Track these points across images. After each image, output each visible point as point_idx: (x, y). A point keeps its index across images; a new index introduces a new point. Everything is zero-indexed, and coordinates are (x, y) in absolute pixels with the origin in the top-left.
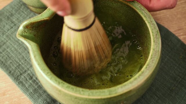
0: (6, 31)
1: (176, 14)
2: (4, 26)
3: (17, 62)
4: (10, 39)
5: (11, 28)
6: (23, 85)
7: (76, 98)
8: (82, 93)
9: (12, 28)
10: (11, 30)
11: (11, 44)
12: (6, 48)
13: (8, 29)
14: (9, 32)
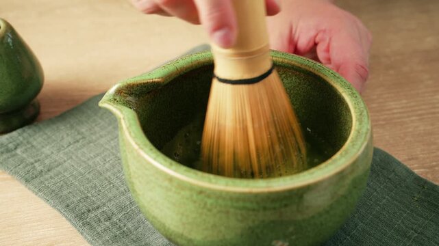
0: (65, 146)
1: (402, 135)
2: (63, 138)
3: (82, 193)
4: (71, 158)
5: (75, 142)
6: (91, 228)
7: (201, 192)
8: (214, 181)
9: (78, 141)
10: (76, 144)
11: (73, 166)
12: (62, 172)
13: (70, 143)
14: (70, 148)
